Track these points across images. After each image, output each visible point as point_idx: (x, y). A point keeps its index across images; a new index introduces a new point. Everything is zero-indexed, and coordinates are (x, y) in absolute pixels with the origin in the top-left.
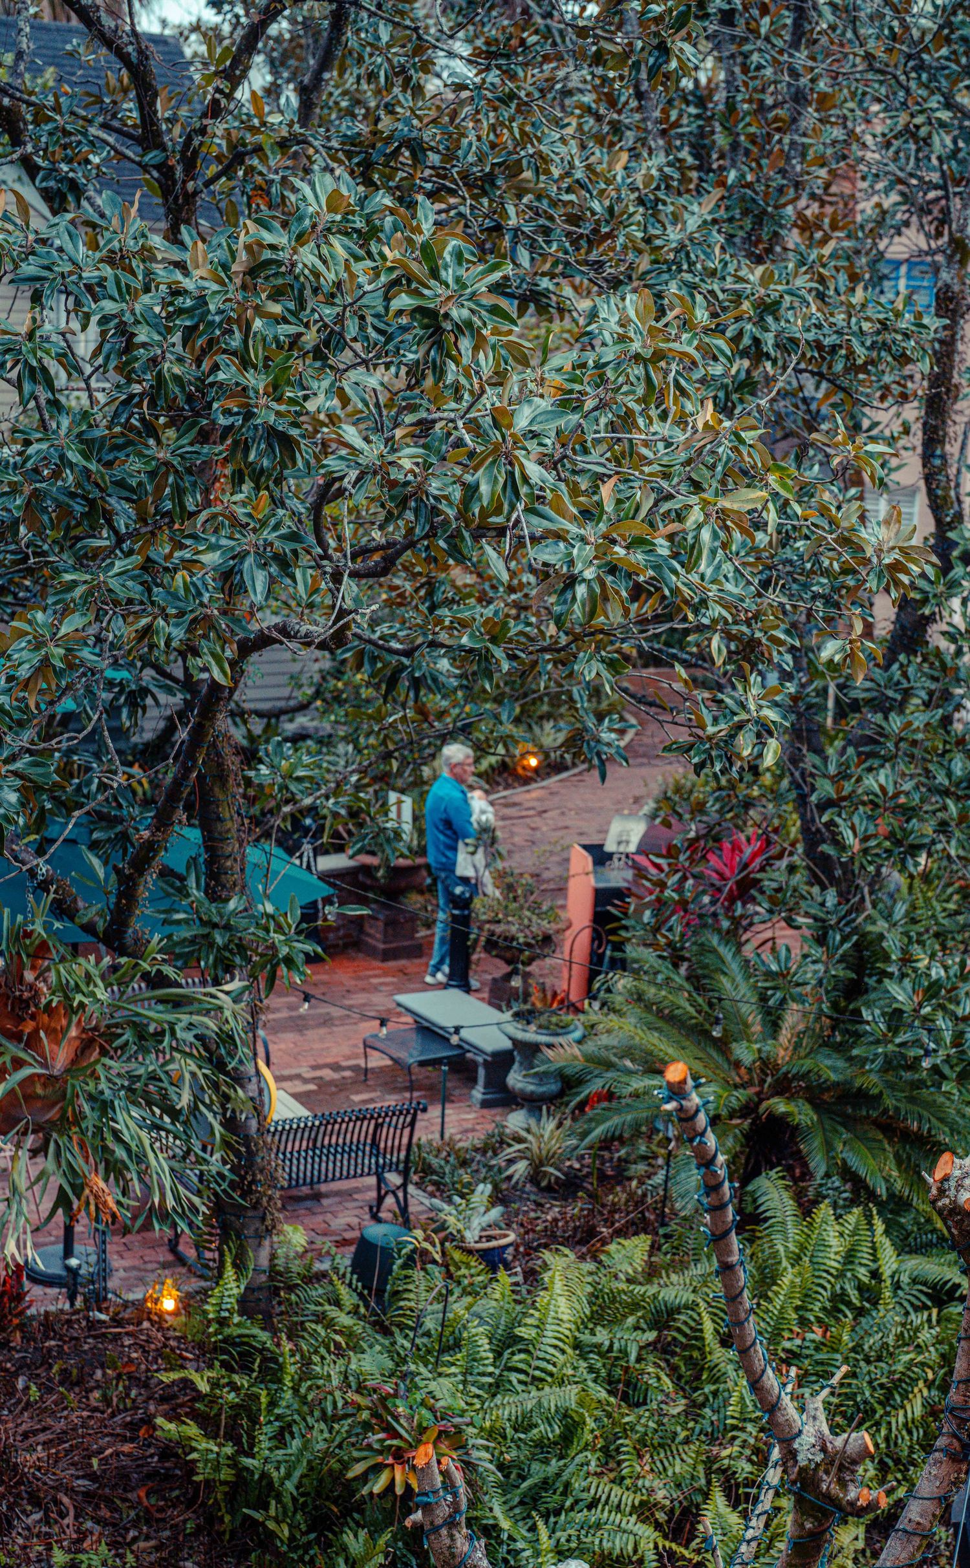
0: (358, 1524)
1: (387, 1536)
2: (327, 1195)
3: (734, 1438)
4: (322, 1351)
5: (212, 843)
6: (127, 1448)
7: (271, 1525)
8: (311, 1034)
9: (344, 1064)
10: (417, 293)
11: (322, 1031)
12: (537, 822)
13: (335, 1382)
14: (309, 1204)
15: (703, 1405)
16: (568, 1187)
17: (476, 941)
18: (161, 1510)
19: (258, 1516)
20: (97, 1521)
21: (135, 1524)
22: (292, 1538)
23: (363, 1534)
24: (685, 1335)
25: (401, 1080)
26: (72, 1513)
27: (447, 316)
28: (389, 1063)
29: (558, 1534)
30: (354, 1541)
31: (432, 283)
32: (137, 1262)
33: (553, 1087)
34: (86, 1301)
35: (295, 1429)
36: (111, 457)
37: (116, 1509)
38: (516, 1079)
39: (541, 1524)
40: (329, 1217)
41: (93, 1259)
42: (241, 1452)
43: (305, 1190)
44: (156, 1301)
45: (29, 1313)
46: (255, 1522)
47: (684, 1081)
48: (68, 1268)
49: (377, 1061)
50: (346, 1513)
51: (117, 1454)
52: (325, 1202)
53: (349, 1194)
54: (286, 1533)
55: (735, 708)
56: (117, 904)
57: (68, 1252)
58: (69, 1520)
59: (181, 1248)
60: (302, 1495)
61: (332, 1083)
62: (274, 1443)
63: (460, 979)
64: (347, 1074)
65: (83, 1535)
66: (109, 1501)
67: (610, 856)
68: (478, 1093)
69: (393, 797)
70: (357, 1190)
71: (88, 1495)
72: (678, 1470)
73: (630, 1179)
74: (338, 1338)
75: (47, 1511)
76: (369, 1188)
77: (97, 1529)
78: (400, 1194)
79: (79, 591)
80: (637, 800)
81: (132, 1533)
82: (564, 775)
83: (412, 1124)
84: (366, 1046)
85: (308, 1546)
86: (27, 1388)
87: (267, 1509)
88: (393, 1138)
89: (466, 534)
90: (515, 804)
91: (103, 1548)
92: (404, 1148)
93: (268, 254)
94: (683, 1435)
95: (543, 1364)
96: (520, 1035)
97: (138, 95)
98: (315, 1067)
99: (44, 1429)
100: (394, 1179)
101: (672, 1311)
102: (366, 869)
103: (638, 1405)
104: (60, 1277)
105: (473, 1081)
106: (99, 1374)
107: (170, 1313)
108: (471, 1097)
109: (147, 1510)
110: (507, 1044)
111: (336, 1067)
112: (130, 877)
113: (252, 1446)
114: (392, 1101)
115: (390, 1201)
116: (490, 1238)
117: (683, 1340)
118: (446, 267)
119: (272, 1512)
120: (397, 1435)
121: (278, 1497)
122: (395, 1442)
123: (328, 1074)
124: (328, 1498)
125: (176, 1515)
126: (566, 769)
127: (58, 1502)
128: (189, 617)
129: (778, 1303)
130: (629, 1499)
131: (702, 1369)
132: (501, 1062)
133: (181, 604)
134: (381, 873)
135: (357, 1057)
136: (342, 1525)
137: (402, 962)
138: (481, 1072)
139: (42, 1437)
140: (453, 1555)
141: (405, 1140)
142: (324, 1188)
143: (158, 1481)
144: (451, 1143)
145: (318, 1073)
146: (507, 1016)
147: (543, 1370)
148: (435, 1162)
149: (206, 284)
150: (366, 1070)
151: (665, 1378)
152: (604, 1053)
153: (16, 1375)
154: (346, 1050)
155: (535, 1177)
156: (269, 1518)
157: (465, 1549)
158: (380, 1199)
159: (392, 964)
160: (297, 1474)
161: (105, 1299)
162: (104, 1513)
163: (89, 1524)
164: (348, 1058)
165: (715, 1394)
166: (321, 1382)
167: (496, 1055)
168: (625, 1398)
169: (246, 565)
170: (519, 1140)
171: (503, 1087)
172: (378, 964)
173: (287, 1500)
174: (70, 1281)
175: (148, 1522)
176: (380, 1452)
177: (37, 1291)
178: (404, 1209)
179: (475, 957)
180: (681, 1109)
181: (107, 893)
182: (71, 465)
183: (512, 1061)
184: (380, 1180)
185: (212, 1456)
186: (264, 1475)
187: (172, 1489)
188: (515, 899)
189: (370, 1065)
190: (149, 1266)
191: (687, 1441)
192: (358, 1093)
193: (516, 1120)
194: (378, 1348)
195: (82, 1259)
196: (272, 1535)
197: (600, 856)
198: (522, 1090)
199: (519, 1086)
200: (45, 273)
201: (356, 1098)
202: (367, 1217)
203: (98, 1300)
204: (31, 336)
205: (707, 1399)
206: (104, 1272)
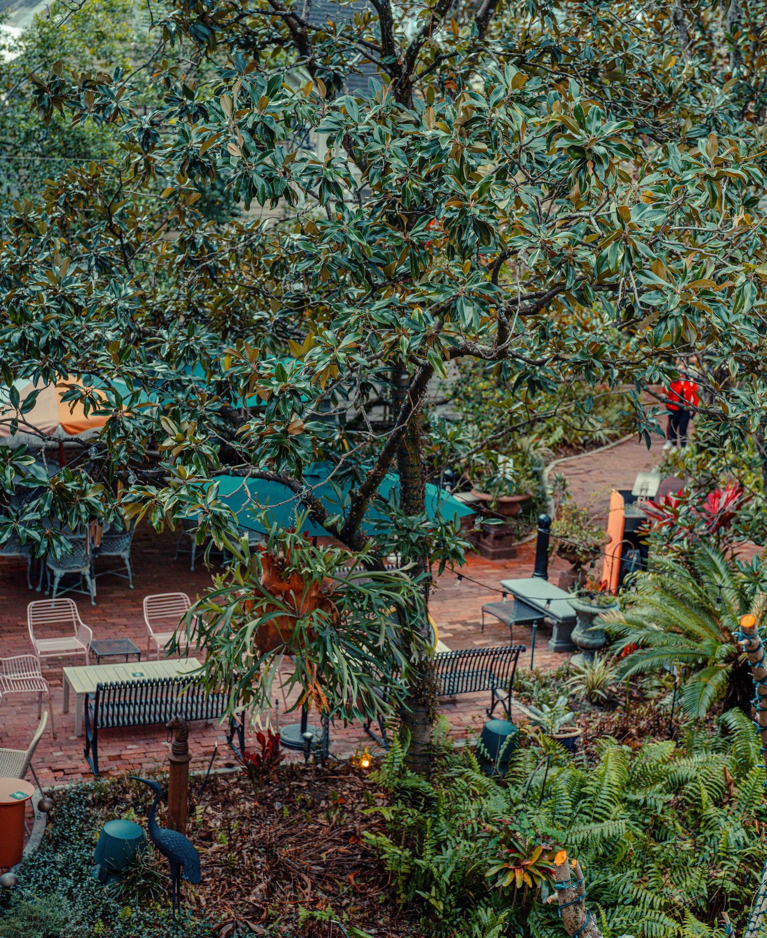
0: (487, 905)
1: (505, 914)
2: (460, 702)
3: (723, 865)
4: (465, 795)
5: (405, 481)
6: (342, 849)
7: (433, 901)
8: (448, 602)
9: (469, 621)
10: (570, 137)
11: (455, 601)
12: (585, 477)
13: (473, 815)
14: (448, 706)
15: (704, 844)
16: (609, 704)
17: (552, 548)
18: (362, 888)
19: (425, 895)
20: (325, 892)
21: (348, 895)
22: (445, 910)
23: (490, 910)
24: (691, 798)
25: (505, 633)
26: (309, 885)
27: (590, 150)
28: (497, 622)
29: (615, 919)
30: (485, 915)
31: (582, 131)
32: (344, 737)
33: (600, 641)
34: (315, 758)
35: (448, 843)
36: (371, 239)
37: (337, 886)
38: (577, 635)
39: (602, 912)
40: (461, 715)
41: (320, 733)
42: (414, 855)
43: (447, 698)
44: (358, 760)
45: (282, 763)
46: (422, 900)
47: (753, 627)
48: (305, 738)
49: (490, 620)
50: (479, 897)
51: (337, 852)
52: (459, 705)
53: (472, 702)
54: (442, 907)
55: (747, 402)
56: (350, 515)
57: (304, 729)
58: (308, 890)
59: (371, 729)
60: (454, 883)
61: (461, 633)
62: (434, 851)
63: (542, 570)
64: (471, 627)
65: (316, 901)
66: (331, 881)
67: (635, 498)
68: (553, 642)
69: (501, 458)
70: (478, 699)
71: (319, 876)
72: (688, 883)
73: (649, 700)
74: (475, 788)
75: (295, 884)
76: (486, 698)
77: (325, 897)
78: (507, 703)
79: (352, 319)
80: (648, 466)
81: (346, 901)
82: (602, 449)
83: (516, 659)
84: (483, 611)
85: (456, 916)
86: (282, 809)
87: (429, 890)
88: (503, 668)
89: (590, 289)
90: (571, 466)
91: (329, 909)
92: (510, 674)
93: (475, 114)
94: (691, 861)
95: (600, 810)
96: (581, 607)
97: (381, 23)
98: (451, 623)
99: (292, 834)
100: (502, 694)
101: (682, 783)
102: (485, 502)
103: (661, 841)
104: (298, 744)
105: (551, 635)
106: (323, 803)
107: (366, 769)
108: (548, 645)
109: (354, 888)
110: (573, 613)
111: (464, 623)
112: (359, 498)
113: (421, 852)
114: (498, 645)
115: (499, 706)
116: (565, 732)
117: (690, 801)
118: (590, 121)
119: (433, 894)
120: (517, 851)
121: (437, 885)
122: (516, 855)
123: (459, 627)
124: (467, 887)
125: (372, 892)
126: (602, 445)
127: (301, 879)
128: (421, 335)
129: (753, 781)
130: (658, 901)
131: (700, 820)
132: (568, 624)
133: (417, 328)
134: (492, 505)
135: (477, 617)
136: (477, 904)
137: (503, 561)
138: (555, 630)
139: (292, 839)
140: (577, 923)
141: (511, 669)
142: (458, 697)
143: (362, 870)
144: (537, 673)
145: (453, 627)
146: (573, 595)
147: (600, 814)
148: (528, 684)
149: (438, 132)
150: (483, 626)
151: (678, 825)
152: (640, 619)
153: (273, 801)
154: (470, 613)
155: (589, 697)
156: (431, 897)
157: (585, 919)
158: (494, 705)
159: (497, 561)
160: (449, 871)
161: (327, 758)
162: (328, 887)
163: (319, 894)
164: (471, 618)
165: (711, 836)
166: (463, 815)
167: (565, 619)
168: (653, 835)
169: (459, 303)
170: (580, 673)
171: (569, 639)
172: (488, 561)
173: (444, 886)
174: (306, 746)
175: (355, 894)
176: (507, 861)
177: (286, 751)
178: (509, 713)
179: (551, 559)
180: (750, 644)
181: (344, 508)
182: (351, 242)
183: (575, 623)
184: (494, 692)
185: (397, 857)
186: (428, 870)
187: (369, 876)
188: (577, 523)
189: (486, 623)
190: (352, 740)
191: (694, 866)
192: (479, 639)
193: (577, 660)
194: (499, 796)
195: (314, 732)
196: (432, 908)
197: (629, 498)
198: (581, 642)
199: (579, 639)
200: (336, 127)
201: (477, 643)
202: (485, 716)
203: (323, 758)
204: (329, 165)
205: (706, 839)
206: (326, 741)
